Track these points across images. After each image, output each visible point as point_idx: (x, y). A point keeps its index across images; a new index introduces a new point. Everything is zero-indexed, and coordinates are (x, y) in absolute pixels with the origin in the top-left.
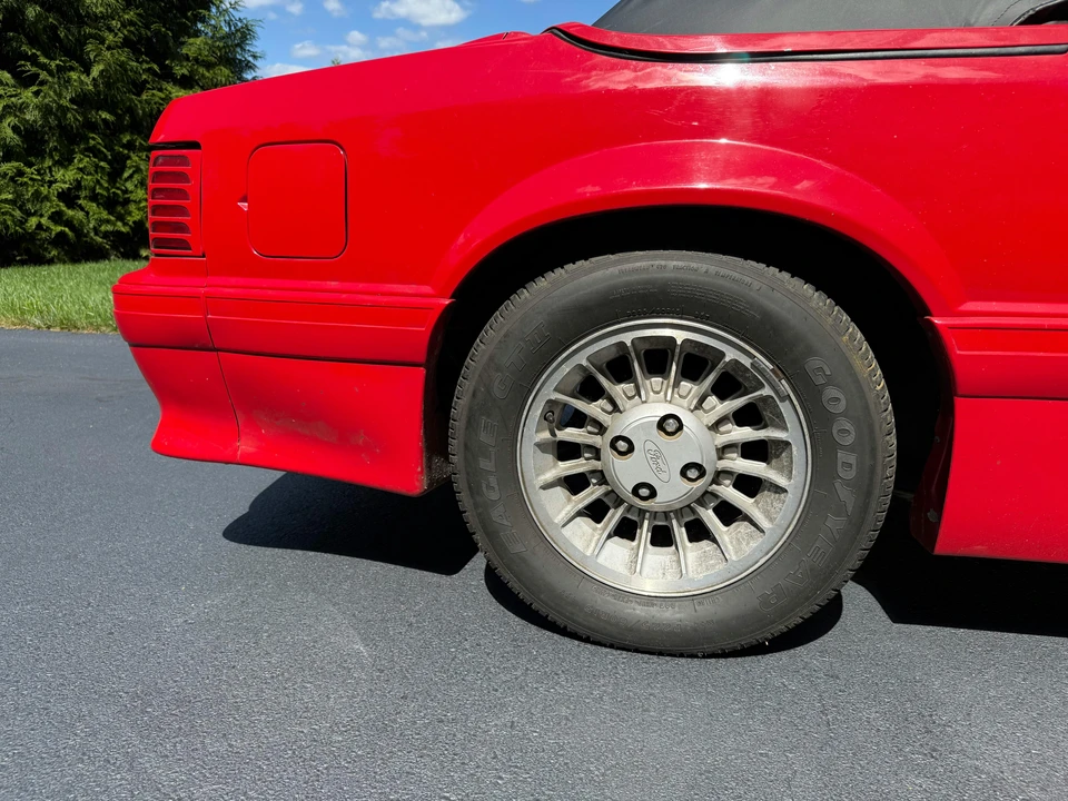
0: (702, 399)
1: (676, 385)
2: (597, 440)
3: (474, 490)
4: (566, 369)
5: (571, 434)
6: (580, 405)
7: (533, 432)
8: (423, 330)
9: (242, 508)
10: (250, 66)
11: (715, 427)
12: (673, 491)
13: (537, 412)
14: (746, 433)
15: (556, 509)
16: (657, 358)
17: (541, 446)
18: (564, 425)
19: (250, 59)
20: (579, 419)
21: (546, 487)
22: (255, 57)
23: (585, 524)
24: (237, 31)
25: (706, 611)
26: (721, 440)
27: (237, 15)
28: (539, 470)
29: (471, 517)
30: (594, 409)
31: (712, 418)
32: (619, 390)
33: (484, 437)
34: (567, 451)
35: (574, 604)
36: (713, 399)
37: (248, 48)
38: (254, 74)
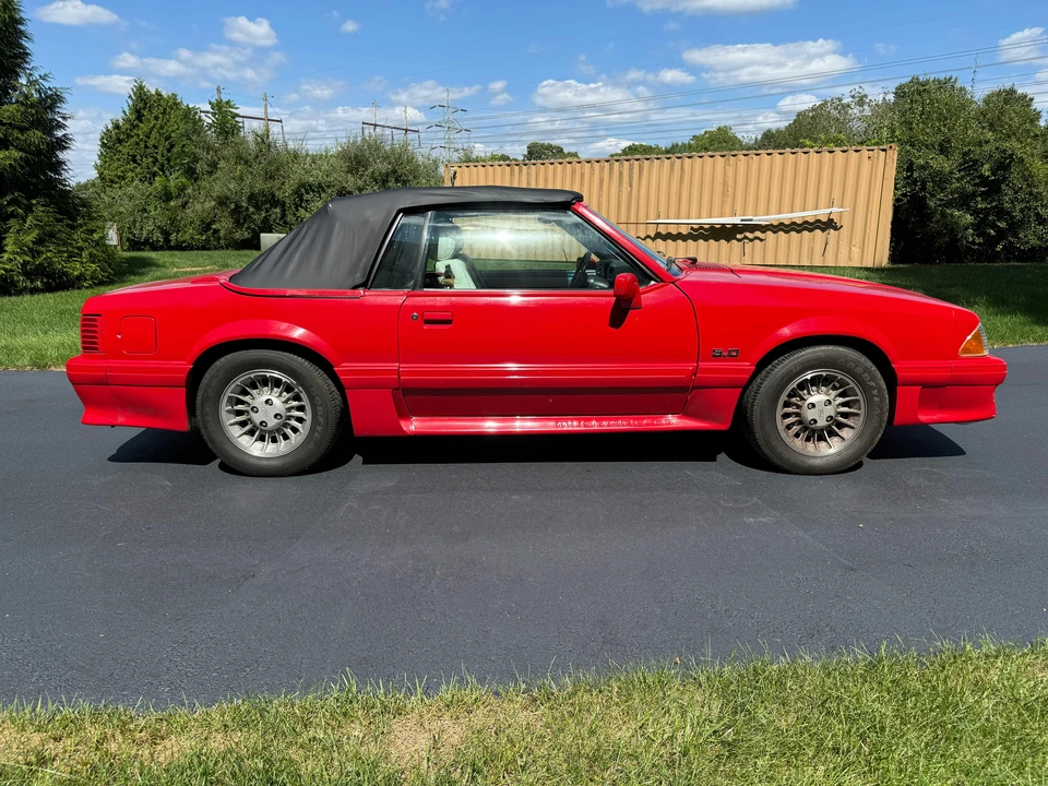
0: (281, 393)
1: (272, 389)
2: (248, 409)
3: (206, 428)
4: (233, 386)
5: (240, 407)
6: (241, 397)
7: (225, 407)
8: (184, 376)
9: (114, 452)
10: (60, 126)
11: (286, 402)
12: (272, 423)
13: (225, 400)
14: (295, 403)
15: (236, 431)
16: (265, 382)
17: (228, 411)
18: (237, 404)
19: (60, 119)
20: (243, 402)
21: (231, 425)
22: (64, 118)
23: (246, 438)
24: (47, 97)
25: (286, 460)
26: (288, 406)
27: (47, 85)
28: (228, 420)
29: (205, 437)
30: (247, 399)
31: (284, 399)
32: (254, 392)
33: (207, 409)
34: (239, 413)
35: (242, 462)
36: (285, 393)
37: (57, 110)
38: (64, 132)
